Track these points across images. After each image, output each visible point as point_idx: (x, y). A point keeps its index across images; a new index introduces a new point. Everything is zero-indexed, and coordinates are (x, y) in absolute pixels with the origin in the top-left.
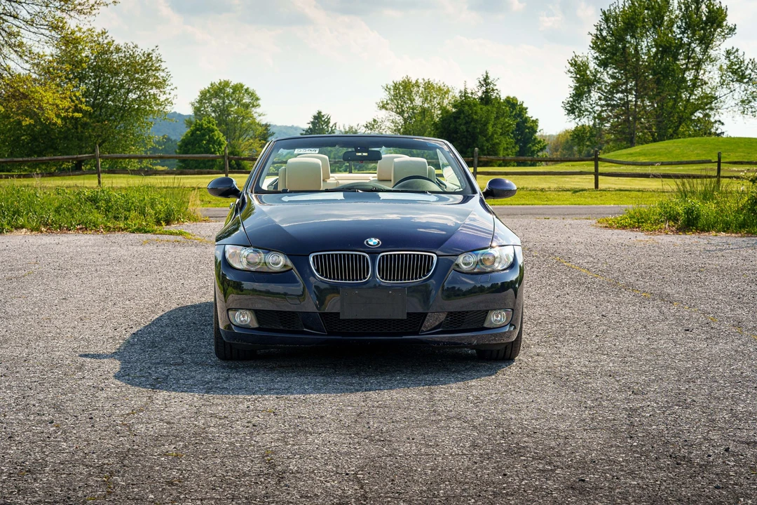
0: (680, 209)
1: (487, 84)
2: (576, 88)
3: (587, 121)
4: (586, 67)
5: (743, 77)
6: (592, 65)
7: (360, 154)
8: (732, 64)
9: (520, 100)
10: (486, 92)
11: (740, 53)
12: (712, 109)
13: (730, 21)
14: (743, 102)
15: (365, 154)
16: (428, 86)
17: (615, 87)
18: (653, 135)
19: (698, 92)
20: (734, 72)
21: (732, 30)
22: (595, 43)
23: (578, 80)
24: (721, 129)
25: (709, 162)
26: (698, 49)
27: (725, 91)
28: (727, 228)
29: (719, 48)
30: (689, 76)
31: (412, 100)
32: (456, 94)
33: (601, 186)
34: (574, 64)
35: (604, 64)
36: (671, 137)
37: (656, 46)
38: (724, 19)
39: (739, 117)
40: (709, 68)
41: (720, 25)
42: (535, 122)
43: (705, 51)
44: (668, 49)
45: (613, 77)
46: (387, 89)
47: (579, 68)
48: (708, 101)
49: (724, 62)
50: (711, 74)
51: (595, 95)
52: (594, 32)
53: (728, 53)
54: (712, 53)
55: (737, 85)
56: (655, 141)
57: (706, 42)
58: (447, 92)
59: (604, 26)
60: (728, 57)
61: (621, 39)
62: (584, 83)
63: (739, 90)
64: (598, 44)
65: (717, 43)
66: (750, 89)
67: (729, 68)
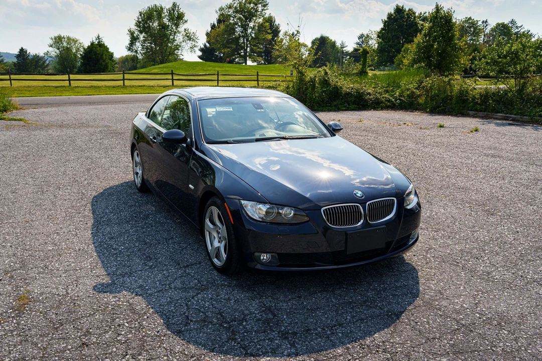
2: (131, 41)
4: (134, 33)
5: (191, 39)
6: (136, 32)
8: (187, 33)
10: (99, 42)
11: (189, 30)
12: (179, 50)
13: (185, 18)
14: (191, 47)
16: (69, 38)
19: (174, 43)
20: (188, 37)
21: (186, 21)
22: (136, 23)
23: (131, 38)
24: (182, 57)
26: (174, 28)
27: (184, 43)
29: (182, 28)
30: (171, 37)
31: (63, 44)
34: (130, 31)
35: (141, 32)
37: (159, 26)
38: (183, 17)
39: (190, 53)
40: (178, 35)
41: (182, 19)
42: (113, 53)
44: (164, 27)
45: (144, 37)
46: (52, 39)
47: (132, 33)
48: (177, 47)
50: (179, 38)
51: (138, 44)
52: (137, 19)
53: (185, 29)
54: (179, 29)
55: (188, 41)
57: (177, 25)
58: (77, 41)
59: (140, 17)
60: (185, 32)
61: (146, 23)
62: (134, 39)
63: (190, 43)
64: (138, 24)
65: (181, 26)
66: (193, 43)
67: (186, 35)
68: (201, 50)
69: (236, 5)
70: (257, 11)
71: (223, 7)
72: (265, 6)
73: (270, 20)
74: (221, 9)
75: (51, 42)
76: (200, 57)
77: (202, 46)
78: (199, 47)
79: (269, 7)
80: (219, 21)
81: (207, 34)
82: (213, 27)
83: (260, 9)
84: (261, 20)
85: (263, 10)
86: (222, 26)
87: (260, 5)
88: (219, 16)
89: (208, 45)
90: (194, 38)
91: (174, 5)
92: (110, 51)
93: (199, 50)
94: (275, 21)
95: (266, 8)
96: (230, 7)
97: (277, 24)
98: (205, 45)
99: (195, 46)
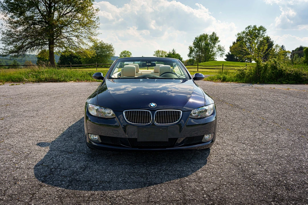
0: (221, 77)
1: (174, 51)
2: (190, 52)
3: (192, 58)
4: (192, 48)
5: (221, 50)
6: (193, 48)
7: (148, 64)
8: (219, 47)
9: (179, 54)
10: (173, 52)
11: (221, 46)
12: (215, 56)
13: (219, 40)
14: (221, 54)
15: (150, 64)
16: (162, 51)
17: (197, 52)
18: (204, 60)
19: (212, 53)
20: (219, 49)
21: (219, 41)
22: (194, 43)
23: (190, 50)
24: (216, 59)
25: (221, 66)
26: (213, 45)
27: (217, 52)
28: (233, 81)
30: (211, 50)
31: (159, 54)
32: (168, 53)
33: (199, 71)
34: (190, 47)
35: (195, 47)
36: (207, 61)
37: (205, 44)
38: (218, 39)
39: (220, 57)
40: (215, 48)
41: (217, 40)
42: (182, 58)
43: (214, 45)
44: (207, 45)
45: (197, 50)
46: (155, 52)
47: (191, 48)
48: (214, 54)
49: (218, 47)
50: (215, 49)
51: (193, 53)
52: (194, 41)
53: (218, 45)
54: (215, 45)
55: (220, 51)
56: (204, 62)
57: (214, 43)
58: (166, 52)
59: (195, 40)
60: (218, 46)
61: (199, 43)
62: (191, 51)
63: (220, 52)
64: (194, 44)
65: (216, 44)
66: (222, 52)
67: (219, 48)
68: (227, 56)
69: (247, 31)
70: (259, 34)
71: (240, 33)
72: (264, 31)
73: (268, 39)
74: (239, 34)
75: (154, 53)
76: (225, 59)
77: (227, 54)
78: (225, 54)
79: (267, 31)
80: (238, 40)
81: (231, 48)
82: (234, 43)
83: (261, 33)
84: (261, 39)
85: (263, 33)
86: (239, 43)
87: (261, 31)
88: (238, 38)
89: (230, 53)
90: (223, 50)
91: (213, 33)
92: (181, 57)
93: (225, 56)
94: (270, 39)
95: (265, 32)
96: (244, 33)
97: (272, 41)
98: (229, 53)
99: (223, 54)
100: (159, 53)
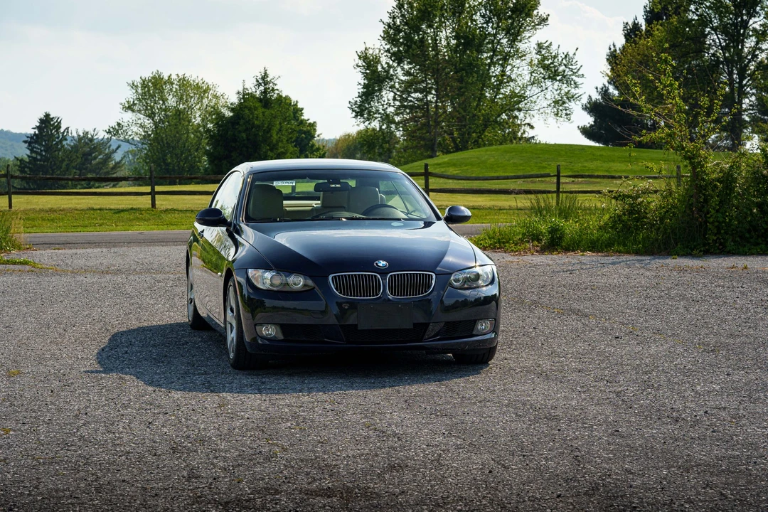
0: (542, 228)
1: (266, 83)
2: (365, 86)
3: (376, 124)
4: (377, 60)
5: (556, 73)
6: (384, 59)
8: (544, 58)
10: (265, 92)
11: (554, 48)
12: (520, 110)
13: (541, 10)
14: (556, 102)
16: (184, 83)
17: (410, 85)
18: (454, 141)
19: (505, 91)
20: (546, 68)
21: (543, 21)
22: (386, 32)
23: (367, 76)
24: (529, 133)
26: (504, 41)
27: (535, 89)
29: (529, 42)
30: (496, 70)
31: (164, 100)
34: (363, 57)
35: (399, 58)
36: (476, 145)
37: (457, 37)
38: (536, 7)
39: (552, 119)
40: (517, 62)
41: (529, 15)
42: (313, 125)
43: (512, 43)
44: (470, 40)
45: (408, 73)
46: (133, 86)
47: (369, 62)
48: (515, 102)
50: (521, 71)
51: (387, 95)
52: (387, 20)
53: (540, 46)
54: (522, 46)
55: (549, 83)
56: (457, 149)
57: (514, 34)
59: (397, 13)
60: (539, 52)
61: (417, 29)
62: (374, 79)
63: (553, 89)
64: (391, 34)
65: (527, 34)
66: (565, 88)
67: (541, 64)
68: (592, 108)
75: (130, 95)
76: (586, 132)
77: (596, 96)
78: (585, 100)
80: (653, 15)
81: (613, 58)
82: (632, 33)
86: (660, 31)
89: (613, 91)
90: (568, 72)
92: (305, 117)
93: (585, 108)
98: (605, 93)
99: (571, 97)
100: (162, 91)
